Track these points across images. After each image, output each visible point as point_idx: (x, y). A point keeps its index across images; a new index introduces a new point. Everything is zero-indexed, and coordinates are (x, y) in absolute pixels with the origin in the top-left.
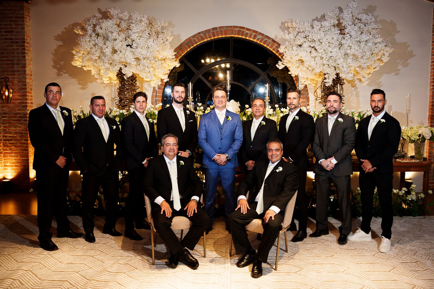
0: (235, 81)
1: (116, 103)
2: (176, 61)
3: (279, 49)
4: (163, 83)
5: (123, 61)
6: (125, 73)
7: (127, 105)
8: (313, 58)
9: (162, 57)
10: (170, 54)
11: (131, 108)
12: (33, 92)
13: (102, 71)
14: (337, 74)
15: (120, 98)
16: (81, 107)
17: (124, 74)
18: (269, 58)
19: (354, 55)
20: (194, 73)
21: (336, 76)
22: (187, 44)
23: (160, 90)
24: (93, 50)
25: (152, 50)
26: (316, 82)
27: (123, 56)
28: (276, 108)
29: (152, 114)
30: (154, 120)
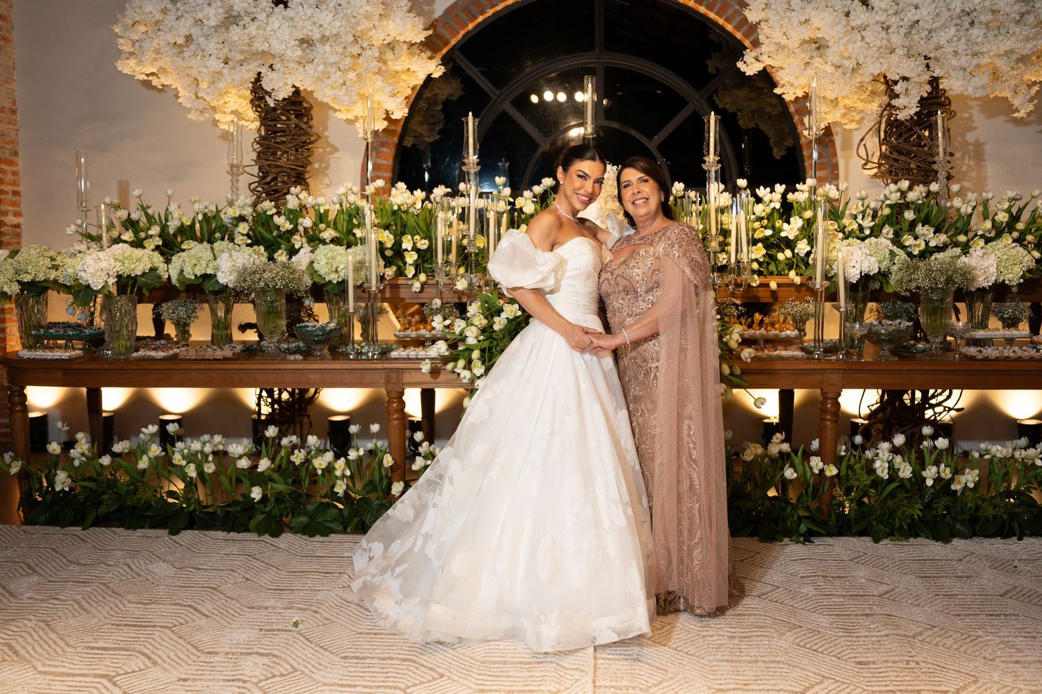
0: (611, 120)
1: (250, 184)
2: (431, 58)
3: (747, 13)
4: (393, 128)
5: (260, 49)
6: (271, 87)
8: (856, 31)
9: (382, 36)
10: (409, 26)
11: (288, 197)
12: (20, 160)
13: (204, 85)
14: (934, 81)
15: (260, 169)
16: (136, 193)
17: (269, 90)
18: (713, 55)
19: (993, 12)
20: (489, 98)
21: (928, 88)
22: (466, 10)
23: (385, 150)
24: (171, 17)
25: (349, 11)
26: (860, 116)
27: (261, 32)
28: (740, 189)
29: (354, 212)
30: (355, 231)
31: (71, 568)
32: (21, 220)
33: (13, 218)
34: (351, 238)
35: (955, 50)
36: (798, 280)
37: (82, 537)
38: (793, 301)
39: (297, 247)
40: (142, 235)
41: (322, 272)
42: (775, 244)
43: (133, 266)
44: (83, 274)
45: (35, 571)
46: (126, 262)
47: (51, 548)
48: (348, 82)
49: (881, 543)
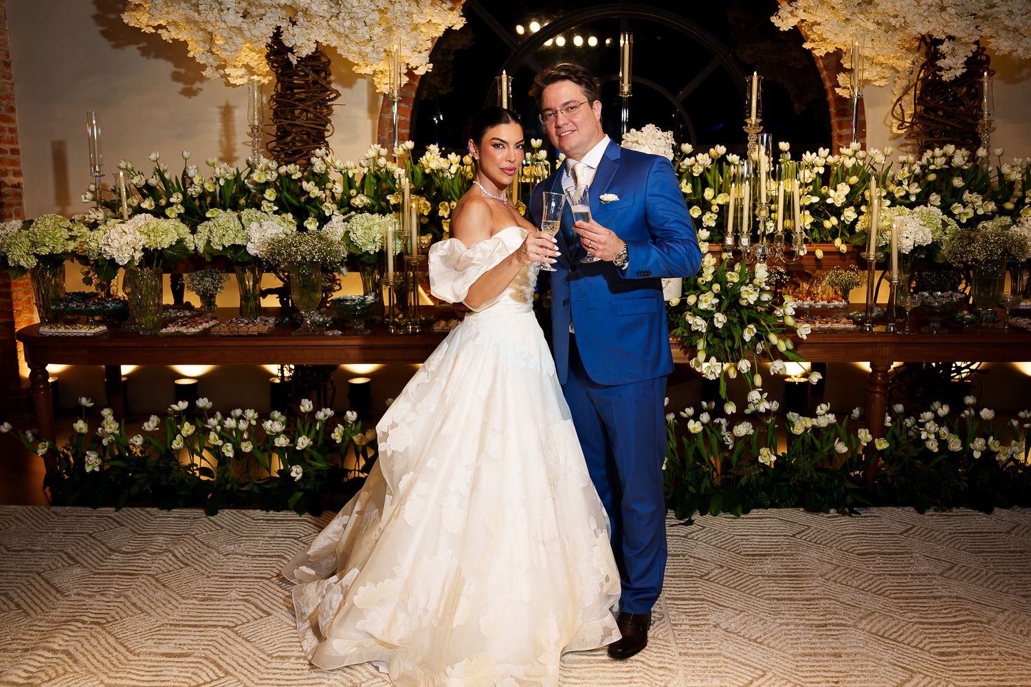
1: (267, 144)
2: (452, 9)
6: (293, 43)
7: (302, 152)
11: (313, 160)
12: (16, 116)
13: (219, 41)
14: (981, 41)
15: (278, 128)
16: (153, 156)
17: (290, 46)
21: (975, 48)
28: (782, 152)
29: (383, 176)
30: (388, 197)
31: (113, 557)
32: (21, 180)
33: (13, 178)
34: (383, 204)
35: (1010, 9)
36: (844, 248)
37: (118, 519)
38: (838, 269)
39: (327, 214)
40: (163, 202)
41: (359, 242)
42: (821, 210)
43: (159, 239)
44: (107, 249)
45: (77, 562)
46: (152, 234)
47: (87, 533)
48: (374, 38)
49: (927, 514)
